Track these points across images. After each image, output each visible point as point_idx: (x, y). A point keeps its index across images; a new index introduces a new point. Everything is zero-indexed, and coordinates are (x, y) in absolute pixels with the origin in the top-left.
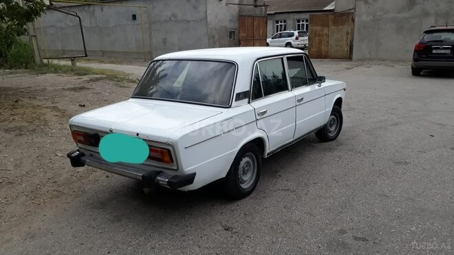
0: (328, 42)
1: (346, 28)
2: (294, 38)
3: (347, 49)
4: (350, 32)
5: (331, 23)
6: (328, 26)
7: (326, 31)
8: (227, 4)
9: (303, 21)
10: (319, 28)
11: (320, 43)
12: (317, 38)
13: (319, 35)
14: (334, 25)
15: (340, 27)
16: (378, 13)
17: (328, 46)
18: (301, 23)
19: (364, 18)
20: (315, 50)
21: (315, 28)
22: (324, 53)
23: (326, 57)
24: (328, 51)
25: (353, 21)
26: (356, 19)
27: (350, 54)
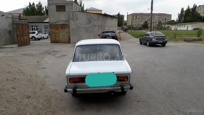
0: (59, 36)
1: (66, 30)
2: (36, 34)
3: (67, 39)
4: (68, 32)
5: (59, 28)
6: (58, 29)
7: (57, 31)
8: (6, 18)
9: (34, 26)
10: (54, 30)
11: (56, 36)
12: (54, 34)
13: (55, 33)
14: (61, 29)
15: (64, 30)
16: (78, 25)
17: (59, 38)
18: (34, 27)
19: (73, 26)
20: (54, 39)
21: (53, 30)
22: (58, 41)
23: (59, 42)
24: (59, 40)
25: (69, 27)
26: (70, 27)
27: (69, 41)
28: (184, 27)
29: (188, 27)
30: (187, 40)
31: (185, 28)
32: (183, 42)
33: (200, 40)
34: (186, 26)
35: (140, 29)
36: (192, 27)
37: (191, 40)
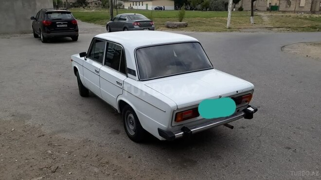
28: (142, 5)
29: (147, 5)
30: (170, 26)
31: (144, 7)
32: (165, 29)
33: (186, 26)
34: (145, 3)
35: (75, 7)
36: (153, 5)
37: (176, 26)
